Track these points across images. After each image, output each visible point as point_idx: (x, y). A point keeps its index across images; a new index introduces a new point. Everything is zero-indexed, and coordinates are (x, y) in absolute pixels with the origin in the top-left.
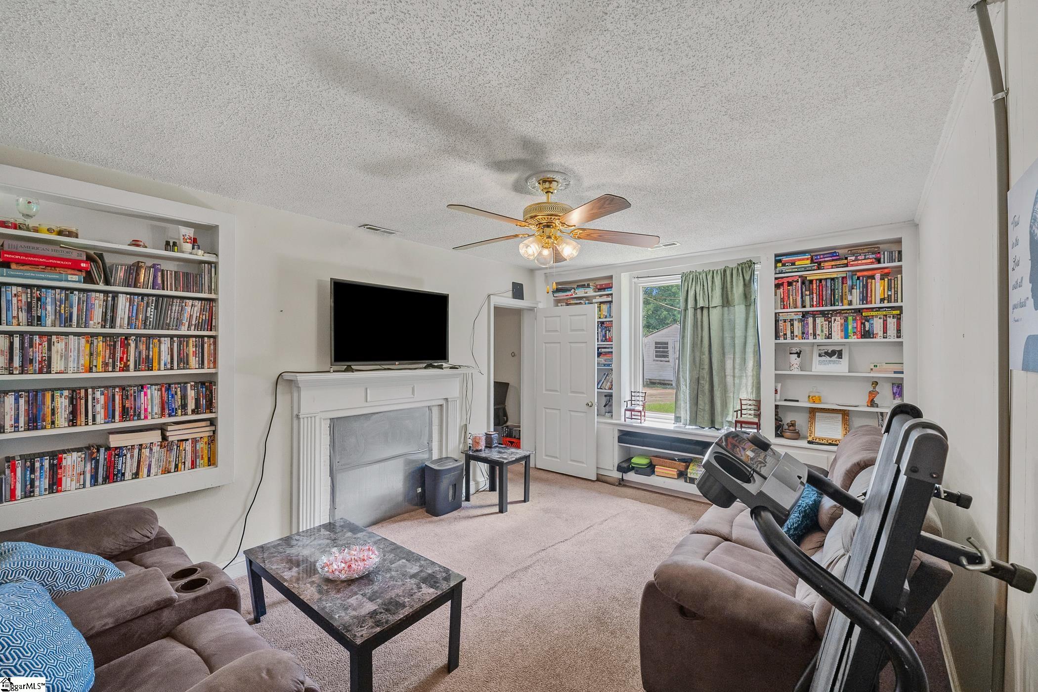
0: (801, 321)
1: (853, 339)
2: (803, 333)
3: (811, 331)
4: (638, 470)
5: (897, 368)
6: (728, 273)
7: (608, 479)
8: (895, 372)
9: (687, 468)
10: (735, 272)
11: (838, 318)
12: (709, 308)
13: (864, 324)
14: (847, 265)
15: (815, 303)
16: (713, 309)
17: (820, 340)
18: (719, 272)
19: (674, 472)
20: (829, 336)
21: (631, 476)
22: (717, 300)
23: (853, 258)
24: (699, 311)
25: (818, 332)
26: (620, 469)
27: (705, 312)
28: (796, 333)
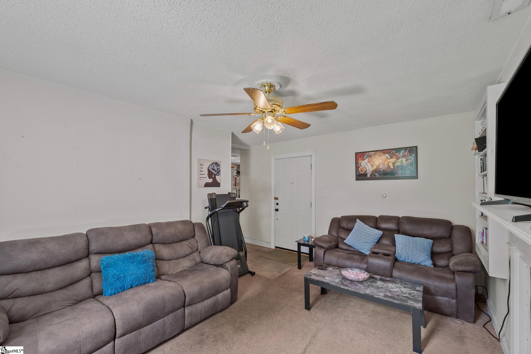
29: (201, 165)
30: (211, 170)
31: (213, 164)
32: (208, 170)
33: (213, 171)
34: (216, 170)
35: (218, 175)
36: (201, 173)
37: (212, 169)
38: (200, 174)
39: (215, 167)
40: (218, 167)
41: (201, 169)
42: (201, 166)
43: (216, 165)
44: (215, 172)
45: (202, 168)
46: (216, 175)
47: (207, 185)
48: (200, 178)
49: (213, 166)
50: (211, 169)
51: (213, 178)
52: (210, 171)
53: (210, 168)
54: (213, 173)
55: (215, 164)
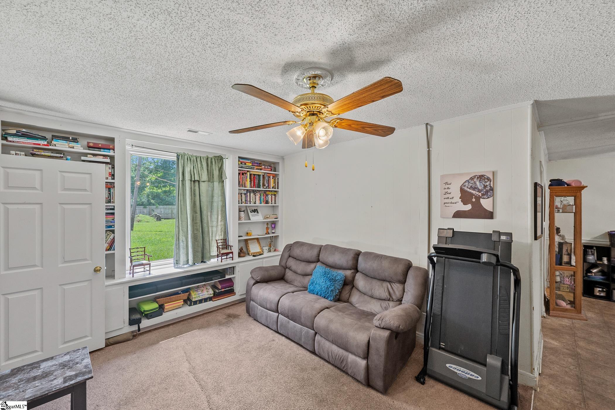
0: (245, 194)
1: (263, 204)
2: (246, 201)
3: (249, 200)
4: (150, 315)
5: (275, 216)
6: (209, 160)
7: (119, 339)
8: (275, 218)
9: (190, 295)
10: (213, 160)
11: (258, 194)
12: (199, 181)
13: (266, 197)
14: (261, 169)
15: (252, 186)
16: (202, 183)
17: (252, 204)
18: (204, 159)
19: (181, 302)
20: (255, 203)
21: (145, 323)
22: (205, 177)
23: (264, 167)
24: (193, 182)
25: (251, 200)
26: (132, 322)
27: (197, 184)
28: (243, 201)
29: (446, 183)
30: (469, 190)
31: (472, 179)
32: (462, 190)
33: (472, 191)
34: (480, 188)
35: (485, 197)
36: (447, 196)
37: (471, 188)
38: (444, 199)
39: (478, 183)
40: (486, 182)
41: (446, 190)
42: (447, 186)
43: (480, 181)
44: (477, 193)
45: (448, 188)
46: (481, 197)
47: (458, 215)
48: (444, 203)
49: (472, 182)
50: (467, 187)
51: (473, 204)
52: (466, 191)
53: (465, 186)
54: (472, 195)
55: (478, 178)
